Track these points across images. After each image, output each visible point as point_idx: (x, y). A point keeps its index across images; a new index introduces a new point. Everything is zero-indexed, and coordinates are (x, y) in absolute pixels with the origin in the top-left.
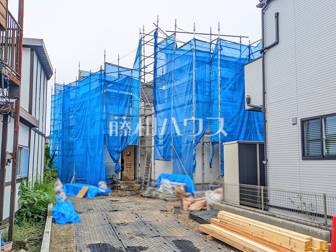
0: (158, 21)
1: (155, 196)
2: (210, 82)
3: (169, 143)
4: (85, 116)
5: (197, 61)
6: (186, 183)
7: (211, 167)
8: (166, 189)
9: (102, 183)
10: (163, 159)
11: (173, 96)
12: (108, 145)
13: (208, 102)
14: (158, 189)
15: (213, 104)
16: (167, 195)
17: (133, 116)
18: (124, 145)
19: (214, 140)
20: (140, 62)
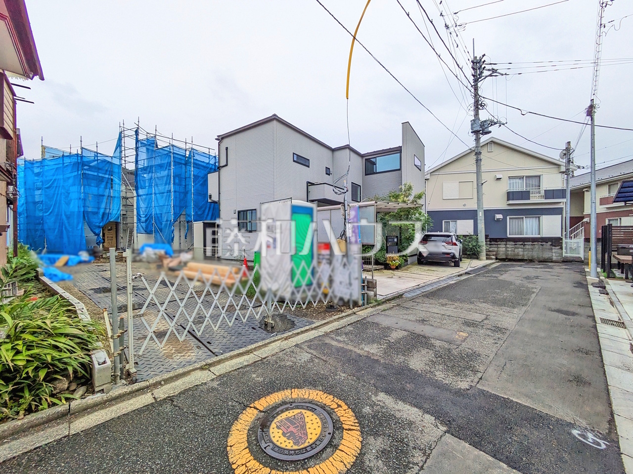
0: (139, 122)
2: (186, 178)
3: (150, 221)
4: (58, 194)
5: (174, 162)
6: (166, 249)
7: (186, 238)
8: (148, 255)
9: (82, 253)
10: (145, 233)
11: (154, 185)
12: (88, 221)
15: (188, 194)
16: (150, 258)
18: (105, 222)
19: (189, 220)
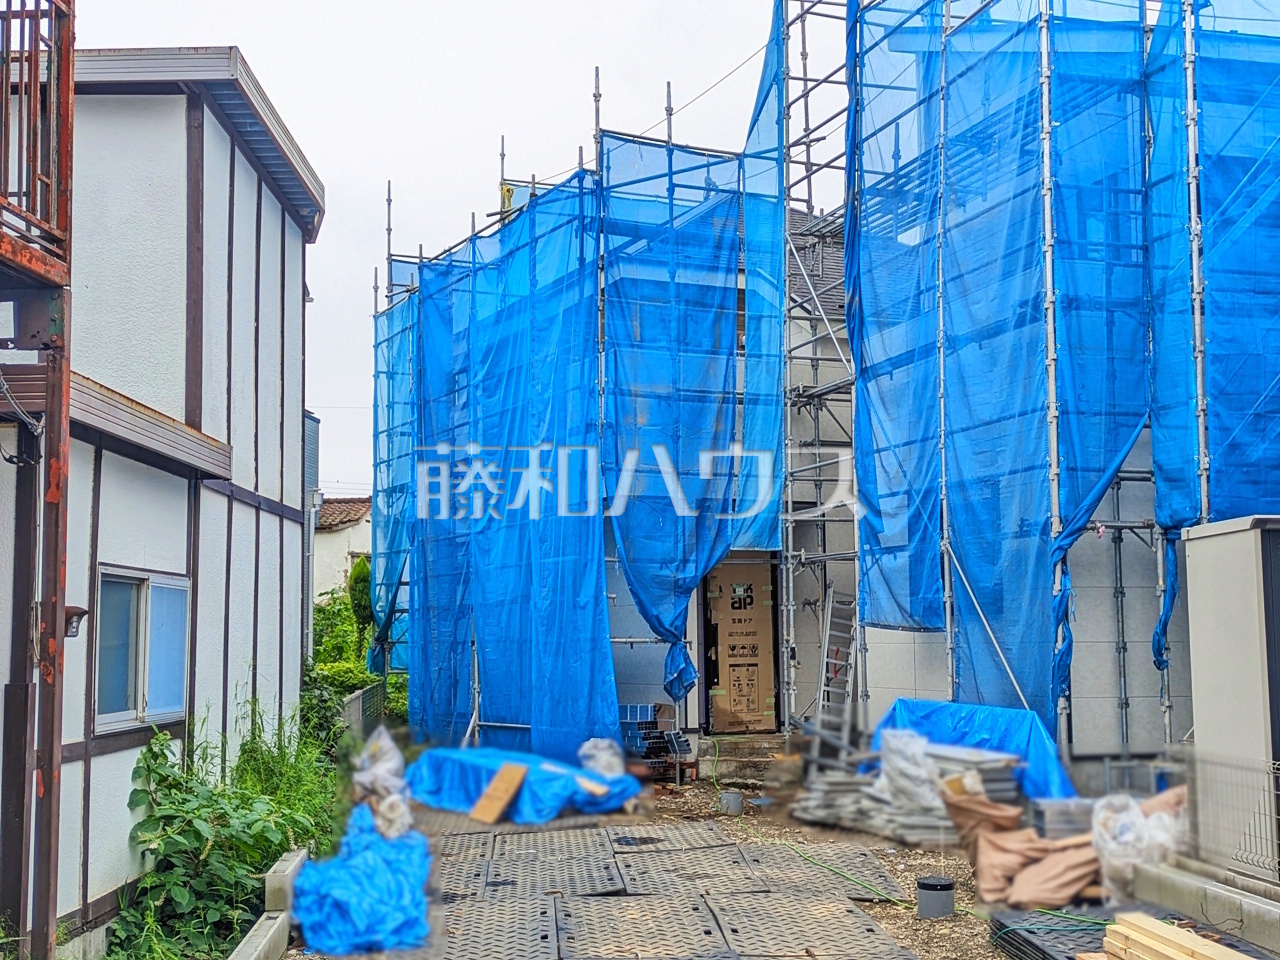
1: (855, 820)
2: (1145, 192)
3: (928, 537)
4: (514, 410)
5: (1063, 79)
6: (1017, 750)
7: (1160, 664)
8: (903, 783)
9: (595, 747)
10: (905, 624)
11: (945, 283)
12: (627, 555)
13: (1135, 303)
14: (870, 784)
15: (1162, 312)
16: (910, 813)
17: (754, 400)
18: (706, 553)
19: (1176, 512)
20: (783, 116)
